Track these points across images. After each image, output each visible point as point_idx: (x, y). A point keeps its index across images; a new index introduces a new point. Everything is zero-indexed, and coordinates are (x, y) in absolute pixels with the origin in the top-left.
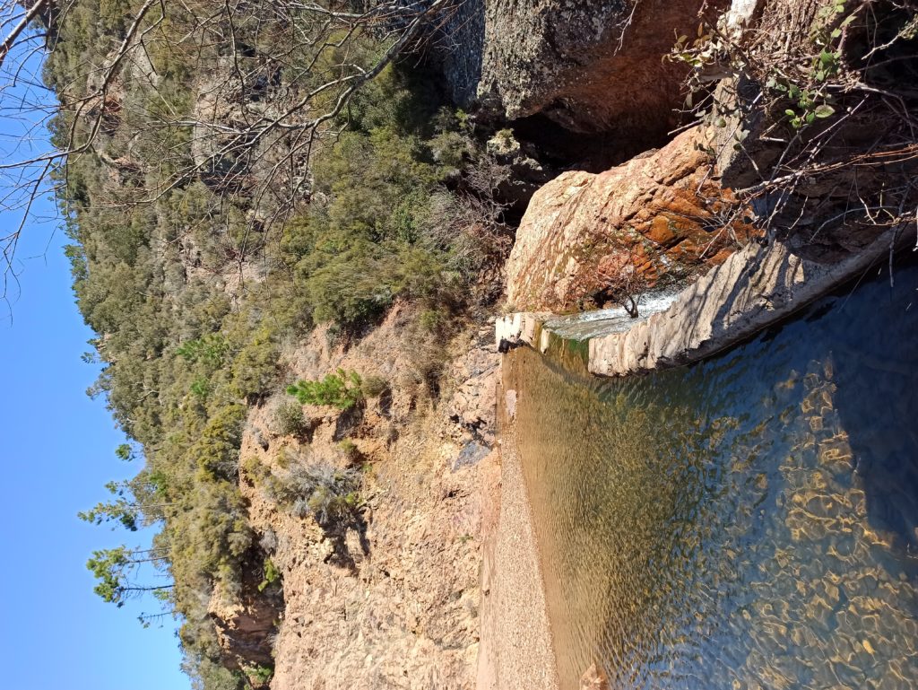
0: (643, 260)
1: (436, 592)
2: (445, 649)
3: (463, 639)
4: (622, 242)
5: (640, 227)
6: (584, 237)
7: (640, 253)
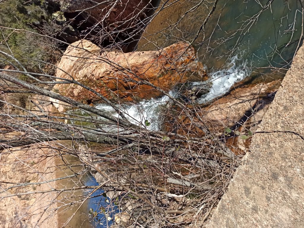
0: (105, 93)
1: (20, 180)
2: (22, 199)
3: (29, 197)
4: (98, 85)
5: (105, 81)
6: (85, 78)
7: (104, 90)
